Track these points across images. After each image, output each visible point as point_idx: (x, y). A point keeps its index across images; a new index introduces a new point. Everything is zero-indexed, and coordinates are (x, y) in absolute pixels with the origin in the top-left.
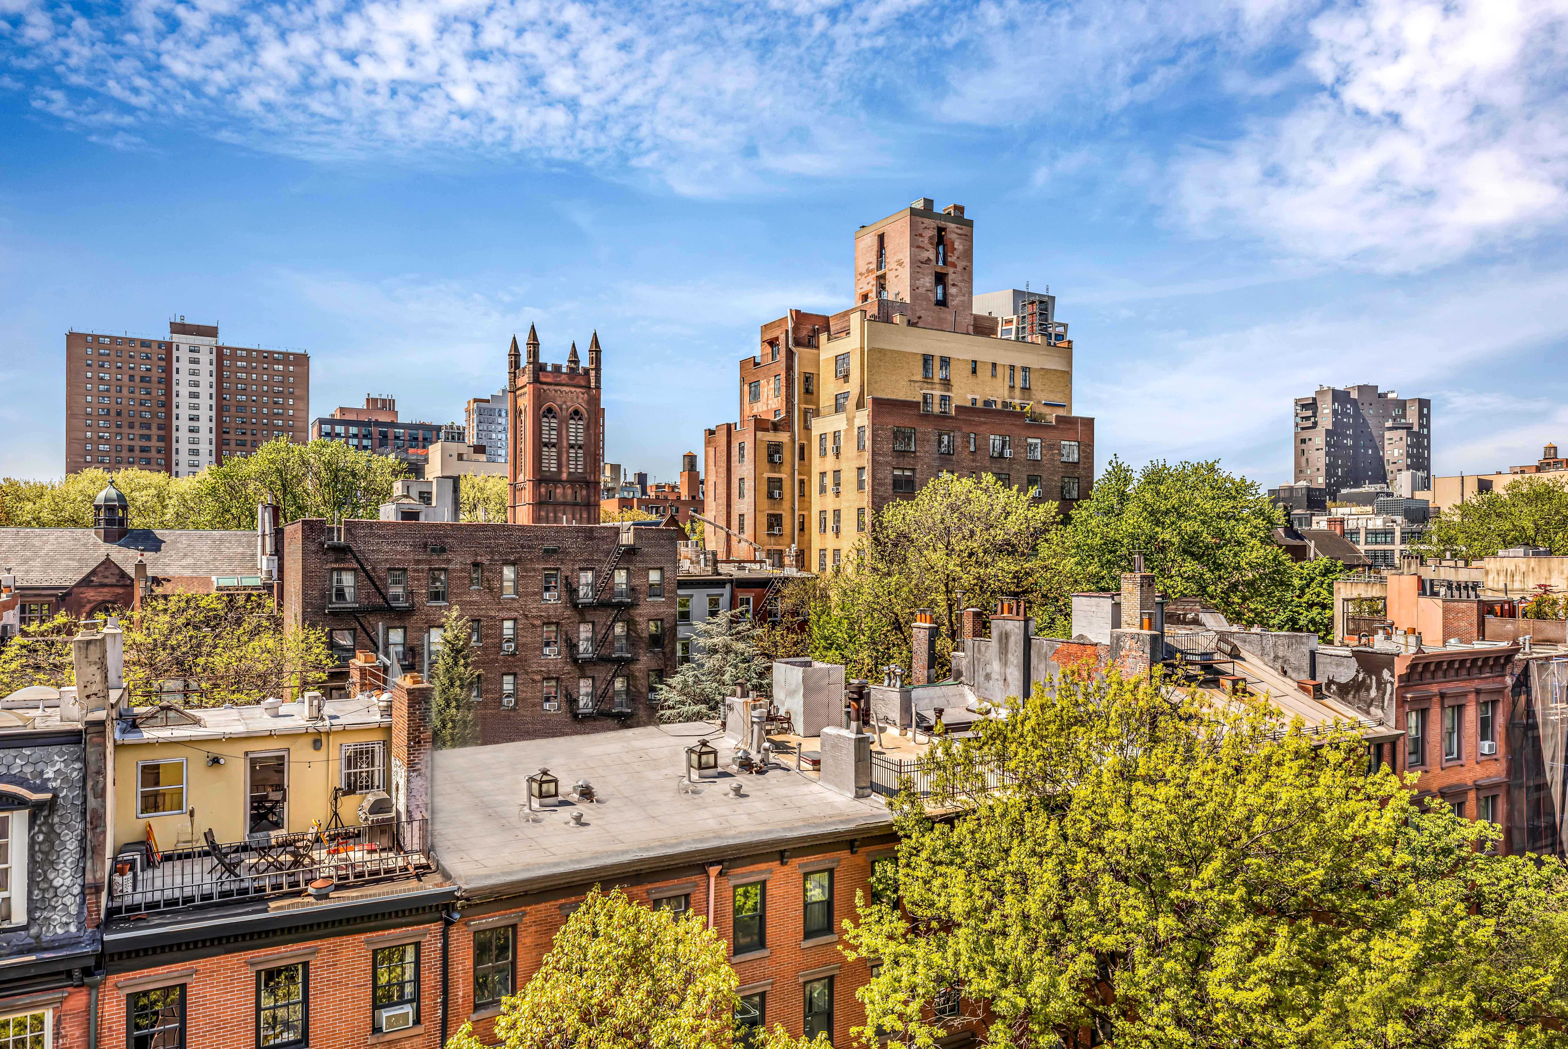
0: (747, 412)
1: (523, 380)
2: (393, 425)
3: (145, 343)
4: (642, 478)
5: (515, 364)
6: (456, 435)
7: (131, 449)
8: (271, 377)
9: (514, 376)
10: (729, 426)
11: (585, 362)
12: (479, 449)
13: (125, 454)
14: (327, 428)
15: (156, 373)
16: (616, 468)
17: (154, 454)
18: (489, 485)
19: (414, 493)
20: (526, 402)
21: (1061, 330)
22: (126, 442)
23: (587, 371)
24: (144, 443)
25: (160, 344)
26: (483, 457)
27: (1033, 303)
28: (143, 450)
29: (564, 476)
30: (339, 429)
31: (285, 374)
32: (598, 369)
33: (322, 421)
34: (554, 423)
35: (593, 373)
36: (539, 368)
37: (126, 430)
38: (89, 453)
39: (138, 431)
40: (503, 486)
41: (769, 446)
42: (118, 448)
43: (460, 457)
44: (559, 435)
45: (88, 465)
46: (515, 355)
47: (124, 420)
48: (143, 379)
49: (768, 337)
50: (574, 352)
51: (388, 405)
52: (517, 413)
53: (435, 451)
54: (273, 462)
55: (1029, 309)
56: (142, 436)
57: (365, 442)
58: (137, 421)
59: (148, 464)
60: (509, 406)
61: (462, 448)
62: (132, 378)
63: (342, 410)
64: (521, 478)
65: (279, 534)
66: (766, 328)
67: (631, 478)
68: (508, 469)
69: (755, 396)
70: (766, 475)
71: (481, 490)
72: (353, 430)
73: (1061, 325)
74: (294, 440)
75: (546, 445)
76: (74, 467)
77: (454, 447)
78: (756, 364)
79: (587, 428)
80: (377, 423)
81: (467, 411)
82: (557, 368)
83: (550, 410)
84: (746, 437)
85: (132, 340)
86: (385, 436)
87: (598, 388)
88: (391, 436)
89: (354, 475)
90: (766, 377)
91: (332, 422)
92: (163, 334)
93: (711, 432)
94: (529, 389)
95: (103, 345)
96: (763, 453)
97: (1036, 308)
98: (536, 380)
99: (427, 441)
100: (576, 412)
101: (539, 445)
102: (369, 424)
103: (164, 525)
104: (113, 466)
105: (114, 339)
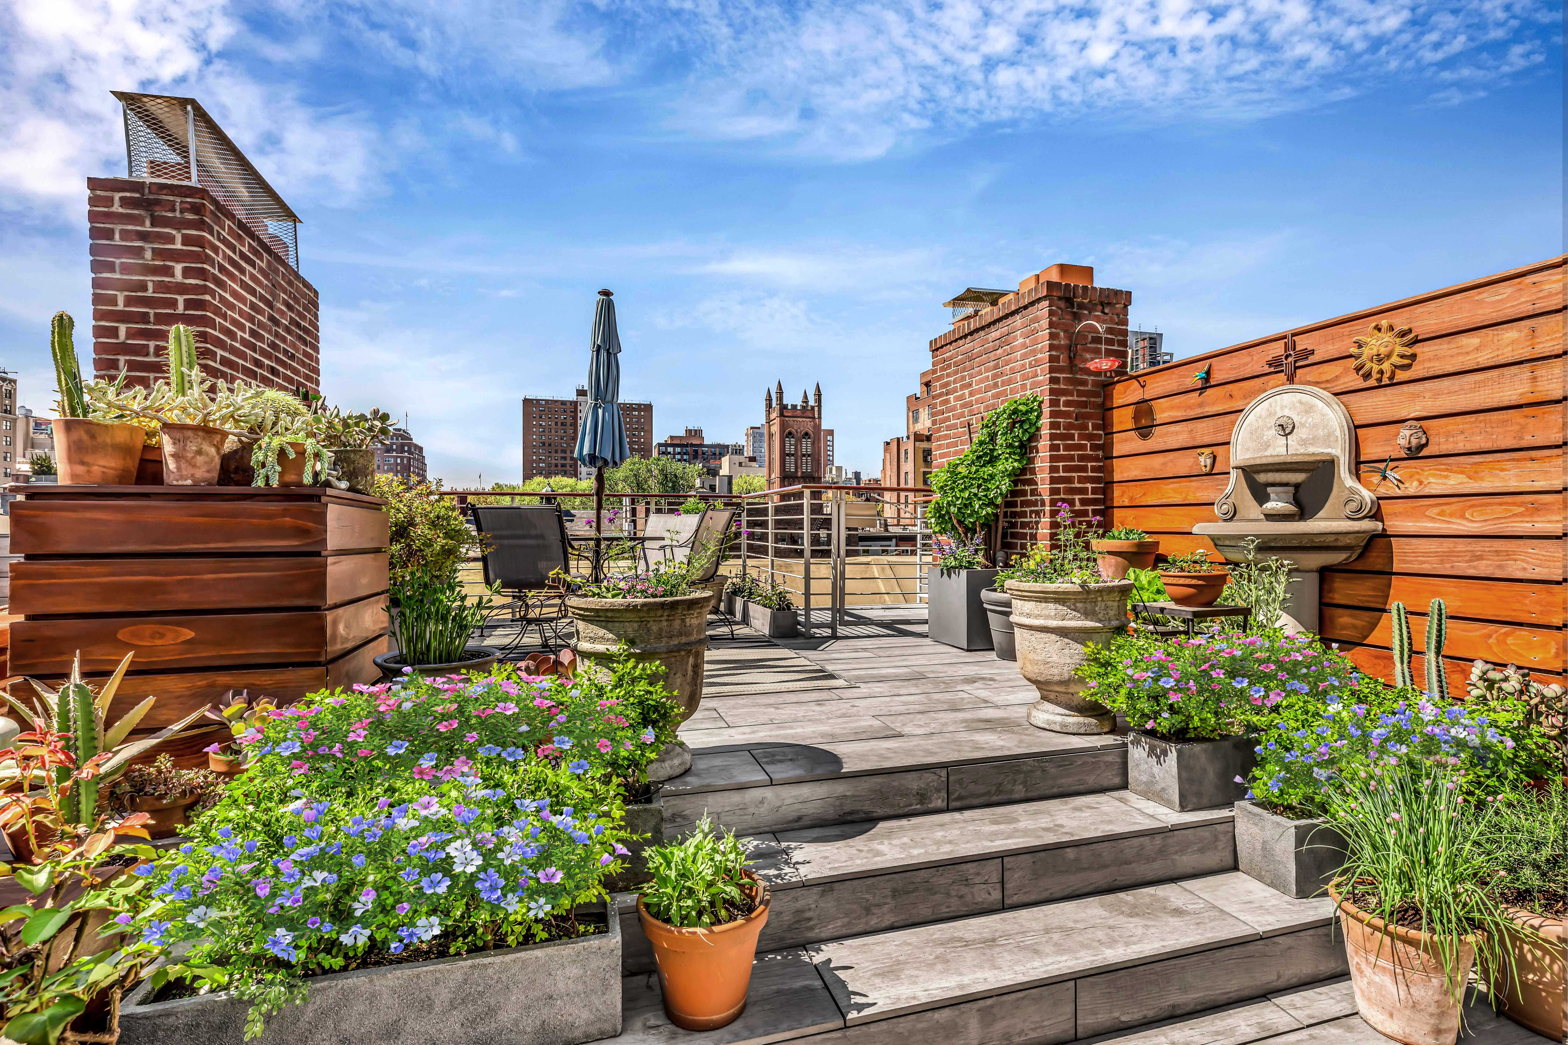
0: (911, 430)
1: (774, 415)
2: (702, 445)
3: (563, 403)
4: (857, 475)
5: (769, 405)
6: (738, 450)
7: (556, 466)
8: (631, 419)
9: (768, 413)
10: (898, 439)
11: (812, 403)
12: (752, 459)
13: (553, 468)
14: (663, 449)
15: (570, 420)
16: (839, 469)
17: (568, 467)
18: (755, 481)
19: (707, 486)
20: (775, 428)
21: (1167, 358)
22: (554, 462)
23: (813, 408)
24: (563, 462)
25: (571, 402)
26: (754, 464)
27: (1144, 339)
28: (563, 465)
29: (799, 474)
30: (670, 449)
31: (639, 417)
32: (820, 406)
33: (660, 445)
34: (793, 441)
35: (816, 409)
36: (783, 407)
37: (553, 454)
38: (534, 468)
39: (561, 455)
40: (763, 481)
41: (924, 451)
42: (549, 465)
43: (740, 464)
44: (796, 449)
45: (535, 475)
46: (769, 400)
47: (553, 448)
48: (562, 424)
49: (925, 380)
50: (806, 396)
51: (698, 433)
52: (771, 435)
53: (725, 461)
54: (631, 470)
55: (1141, 344)
56: (562, 458)
57: (685, 457)
58: (559, 449)
59: (565, 474)
60: (765, 431)
61: (741, 458)
62: (556, 424)
63: (672, 437)
64: (773, 476)
65: (634, 512)
66: (923, 375)
67: (850, 475)
68: (765, 470)
69: (916, 420)
70: (922, 470)
71: (750, 484)
72: (678, 450)
73: (1167, 354)
74: (643, 457)
75: (788, 455)
76: (528, 476)
77: (737, 458)
78: (917, 398)
79: (813, 444)
80: (692, 445)
81: (747, 435)
82: (794, 407)
83: (790, 433)
84: (909, 446)
85: (556, 401)
86: (696, 452)
87: (820, 418)
88: (700, 453)
89: (676, 476)
90: (923, 407)
91: (666, 445)
92: (573, 397)
93: (888, 444)
94: (777, 421)
95: (542, 405)
96: (920, 456)
97: (1146, 343)
98: (782, 415)
99: (722, 455)
100: (807, 434)
101: (784, 455)
102: (687, 446)
103: (574, 508)
104: (547, 476)
105: (547, 401)
